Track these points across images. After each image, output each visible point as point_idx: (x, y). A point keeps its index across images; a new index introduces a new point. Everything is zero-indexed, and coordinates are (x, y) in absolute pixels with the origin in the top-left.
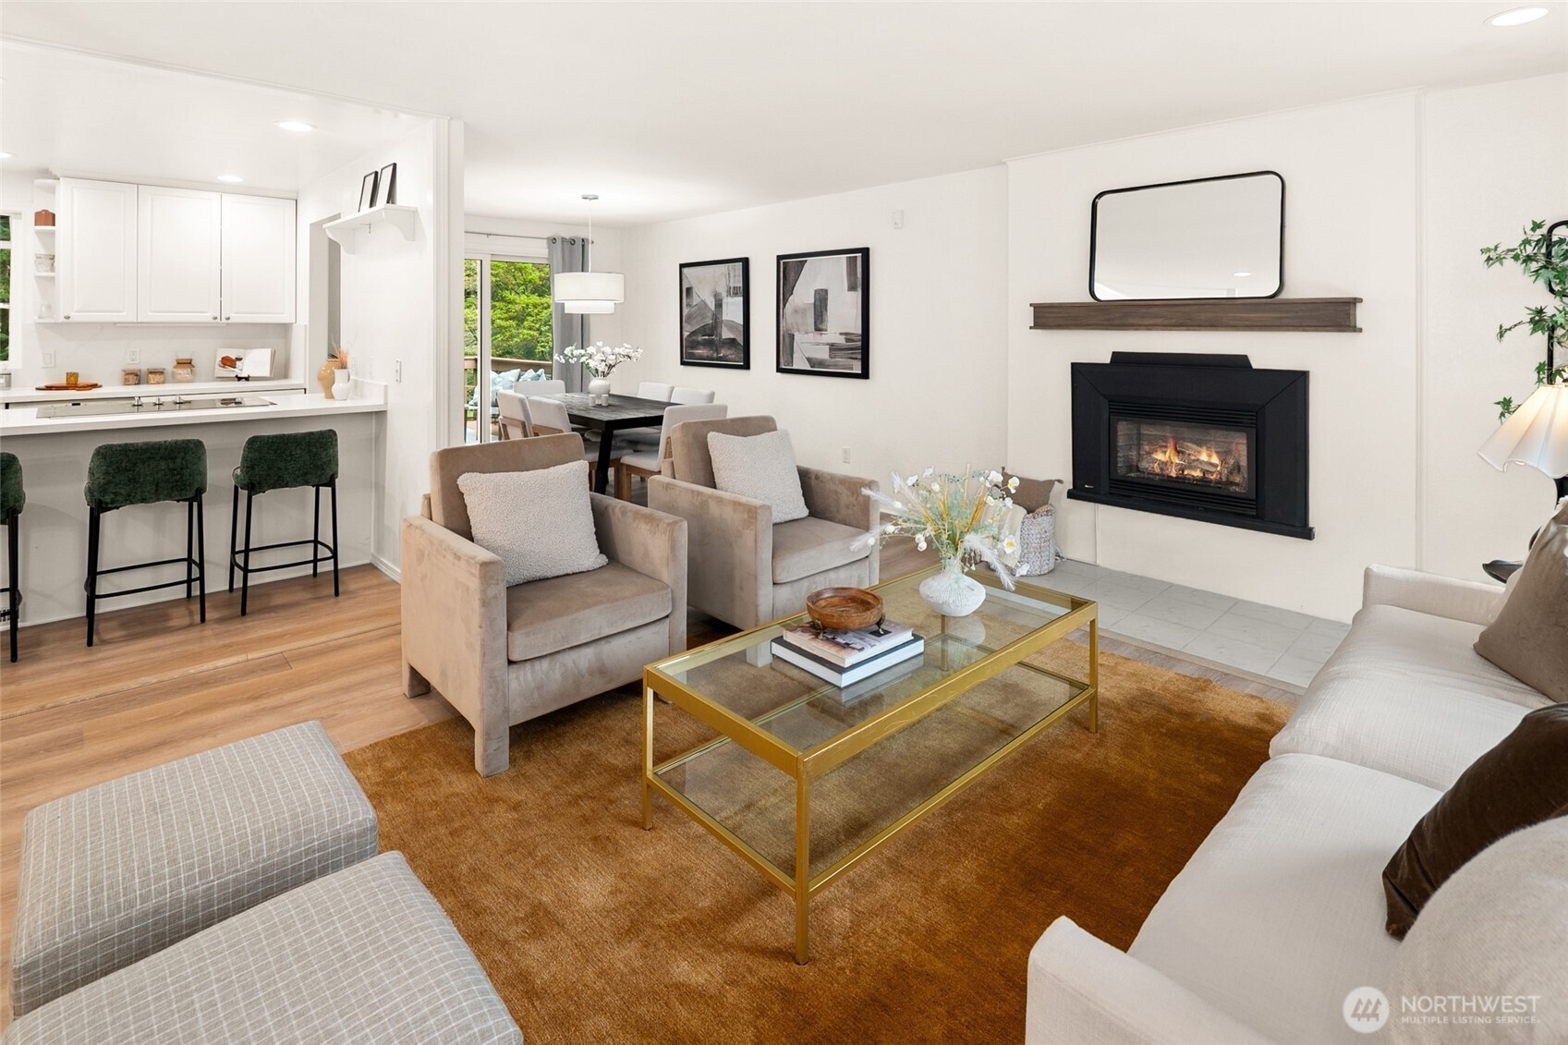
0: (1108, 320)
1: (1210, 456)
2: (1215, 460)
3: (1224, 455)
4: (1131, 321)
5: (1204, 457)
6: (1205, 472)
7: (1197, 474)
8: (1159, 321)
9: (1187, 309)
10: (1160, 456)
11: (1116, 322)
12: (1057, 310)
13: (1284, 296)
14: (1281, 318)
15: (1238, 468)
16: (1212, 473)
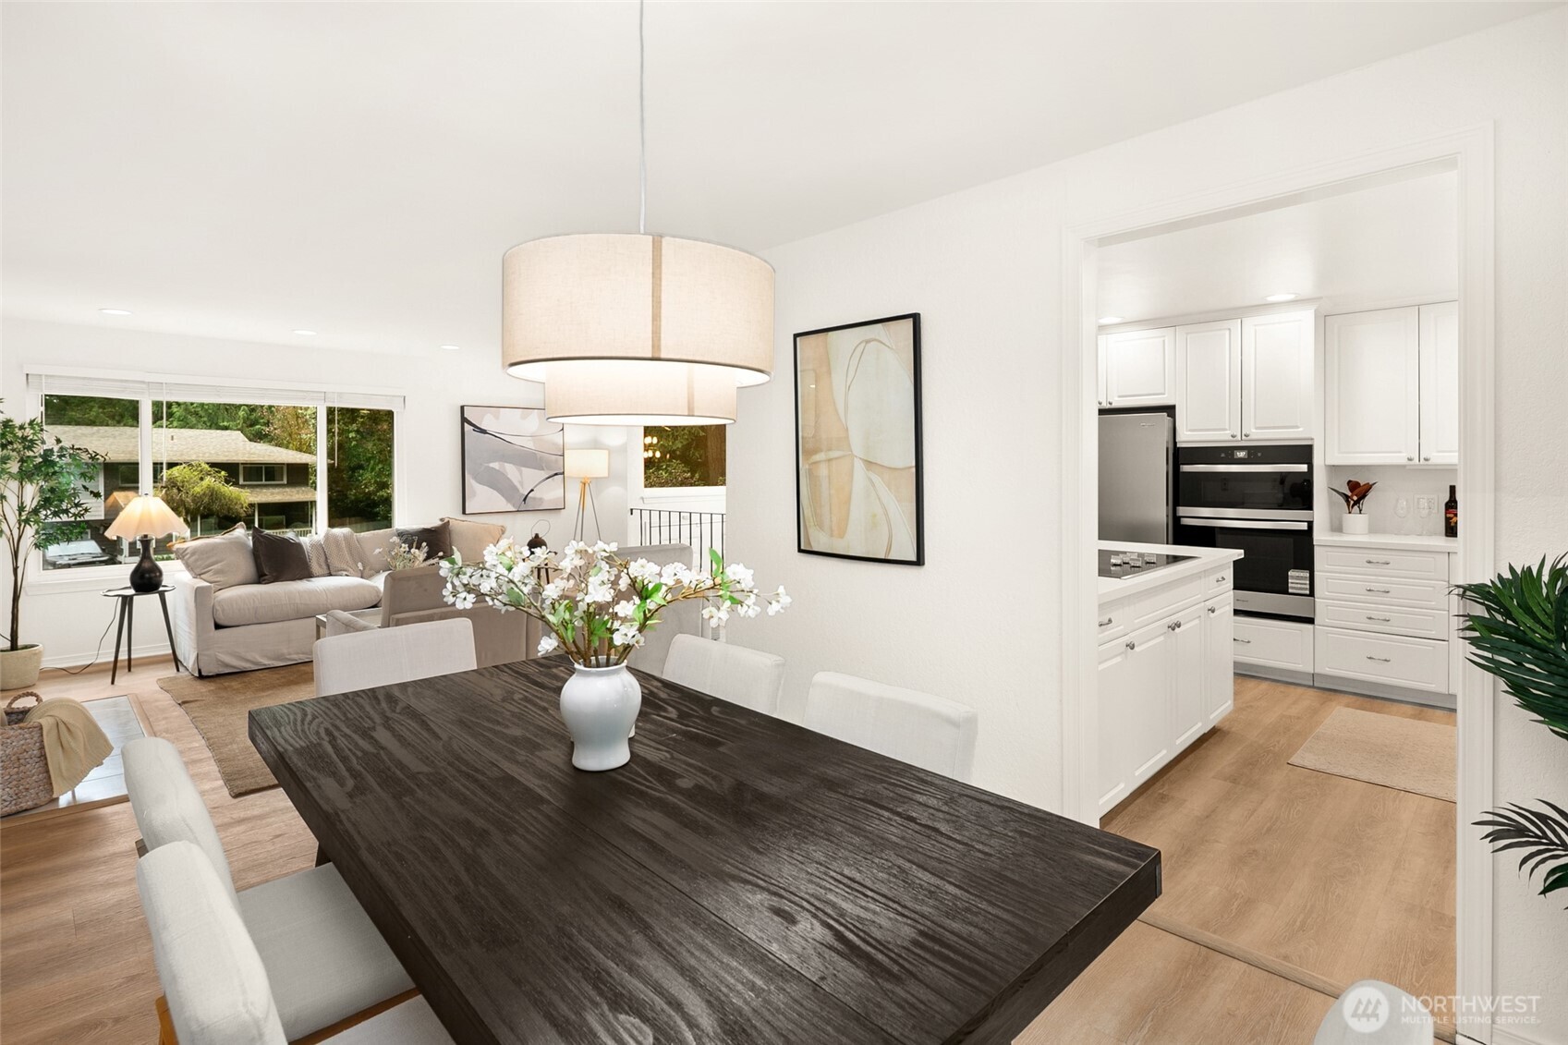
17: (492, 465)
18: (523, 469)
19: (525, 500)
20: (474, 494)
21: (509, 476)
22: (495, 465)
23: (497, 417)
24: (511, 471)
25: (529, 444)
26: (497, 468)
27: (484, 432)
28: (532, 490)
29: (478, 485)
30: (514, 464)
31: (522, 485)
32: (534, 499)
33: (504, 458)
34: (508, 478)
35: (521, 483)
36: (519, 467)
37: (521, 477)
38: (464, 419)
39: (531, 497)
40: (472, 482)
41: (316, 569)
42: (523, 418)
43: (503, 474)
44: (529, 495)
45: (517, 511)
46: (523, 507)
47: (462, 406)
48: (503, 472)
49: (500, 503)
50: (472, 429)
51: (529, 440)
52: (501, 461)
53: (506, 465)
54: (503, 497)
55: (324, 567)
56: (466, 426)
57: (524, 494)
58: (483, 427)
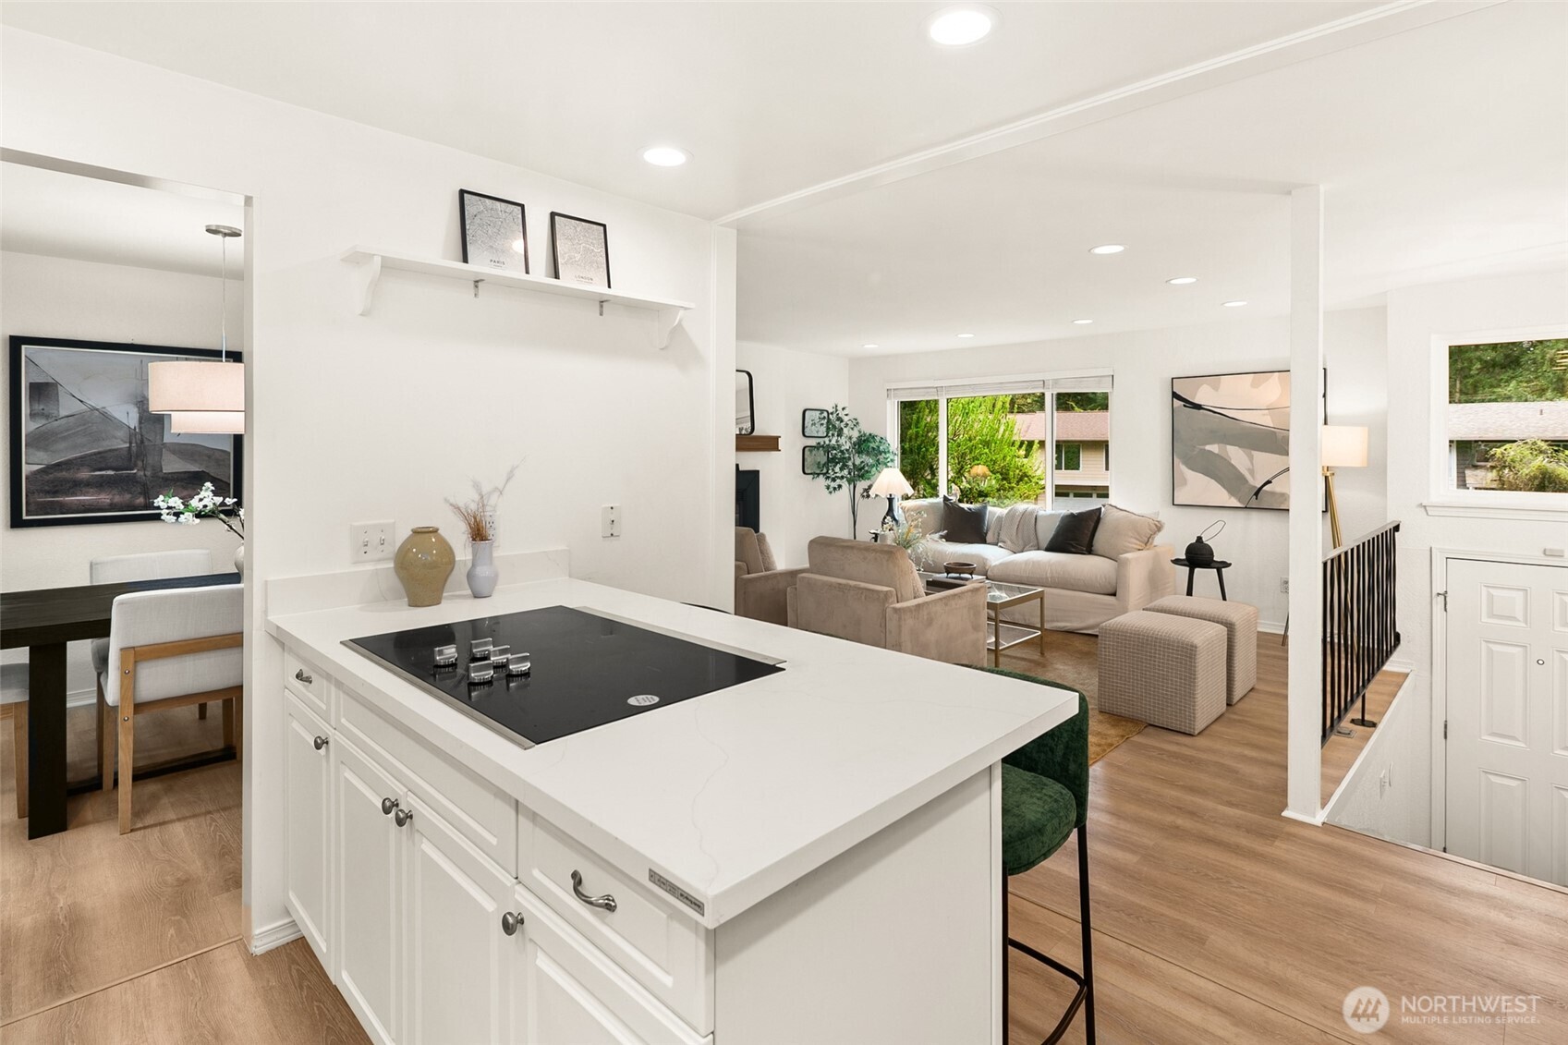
13: (754, 434)
14: (757, 444)
17: (1208, 447)
18: (1255, 453)
19: (1257, 494)
20: (1185, 482)
21: (1233, 462)
22: (1214, 448)
23: (1216, 388)
24: (1237, 456)
25: (1265, 420)
26: (1216, 451)
27: (1198, 407)
28: (1269, 482)
29: (1190, 471)
30: (1240, 447)
31: (1253, 476)
32: (1273, 494)
33: (1227, 439)
34: (1233, 465)
35: (1252, 472)
36: (1249, 451)
37: (1252, 464)
38: (1175, 395)
39: (1267, 492)
40: (1182, 468)
41: (989, 537)
42: (1255, 385)
43: (1226, 460)
44: (1264, 488)
45: (1246, 507)
46: (1254, 503)
47: (1173, 379)
48: (1225, 457)
49: (1220, 495)
50: (1185, 406)
51: (1264, 415)
52: (1222, 443)
53: (1229, 448)
54: (1225, 488)
55: (996, 536)
56: (1178, 403)
57: (1255, 487)
58: (1196, 401)
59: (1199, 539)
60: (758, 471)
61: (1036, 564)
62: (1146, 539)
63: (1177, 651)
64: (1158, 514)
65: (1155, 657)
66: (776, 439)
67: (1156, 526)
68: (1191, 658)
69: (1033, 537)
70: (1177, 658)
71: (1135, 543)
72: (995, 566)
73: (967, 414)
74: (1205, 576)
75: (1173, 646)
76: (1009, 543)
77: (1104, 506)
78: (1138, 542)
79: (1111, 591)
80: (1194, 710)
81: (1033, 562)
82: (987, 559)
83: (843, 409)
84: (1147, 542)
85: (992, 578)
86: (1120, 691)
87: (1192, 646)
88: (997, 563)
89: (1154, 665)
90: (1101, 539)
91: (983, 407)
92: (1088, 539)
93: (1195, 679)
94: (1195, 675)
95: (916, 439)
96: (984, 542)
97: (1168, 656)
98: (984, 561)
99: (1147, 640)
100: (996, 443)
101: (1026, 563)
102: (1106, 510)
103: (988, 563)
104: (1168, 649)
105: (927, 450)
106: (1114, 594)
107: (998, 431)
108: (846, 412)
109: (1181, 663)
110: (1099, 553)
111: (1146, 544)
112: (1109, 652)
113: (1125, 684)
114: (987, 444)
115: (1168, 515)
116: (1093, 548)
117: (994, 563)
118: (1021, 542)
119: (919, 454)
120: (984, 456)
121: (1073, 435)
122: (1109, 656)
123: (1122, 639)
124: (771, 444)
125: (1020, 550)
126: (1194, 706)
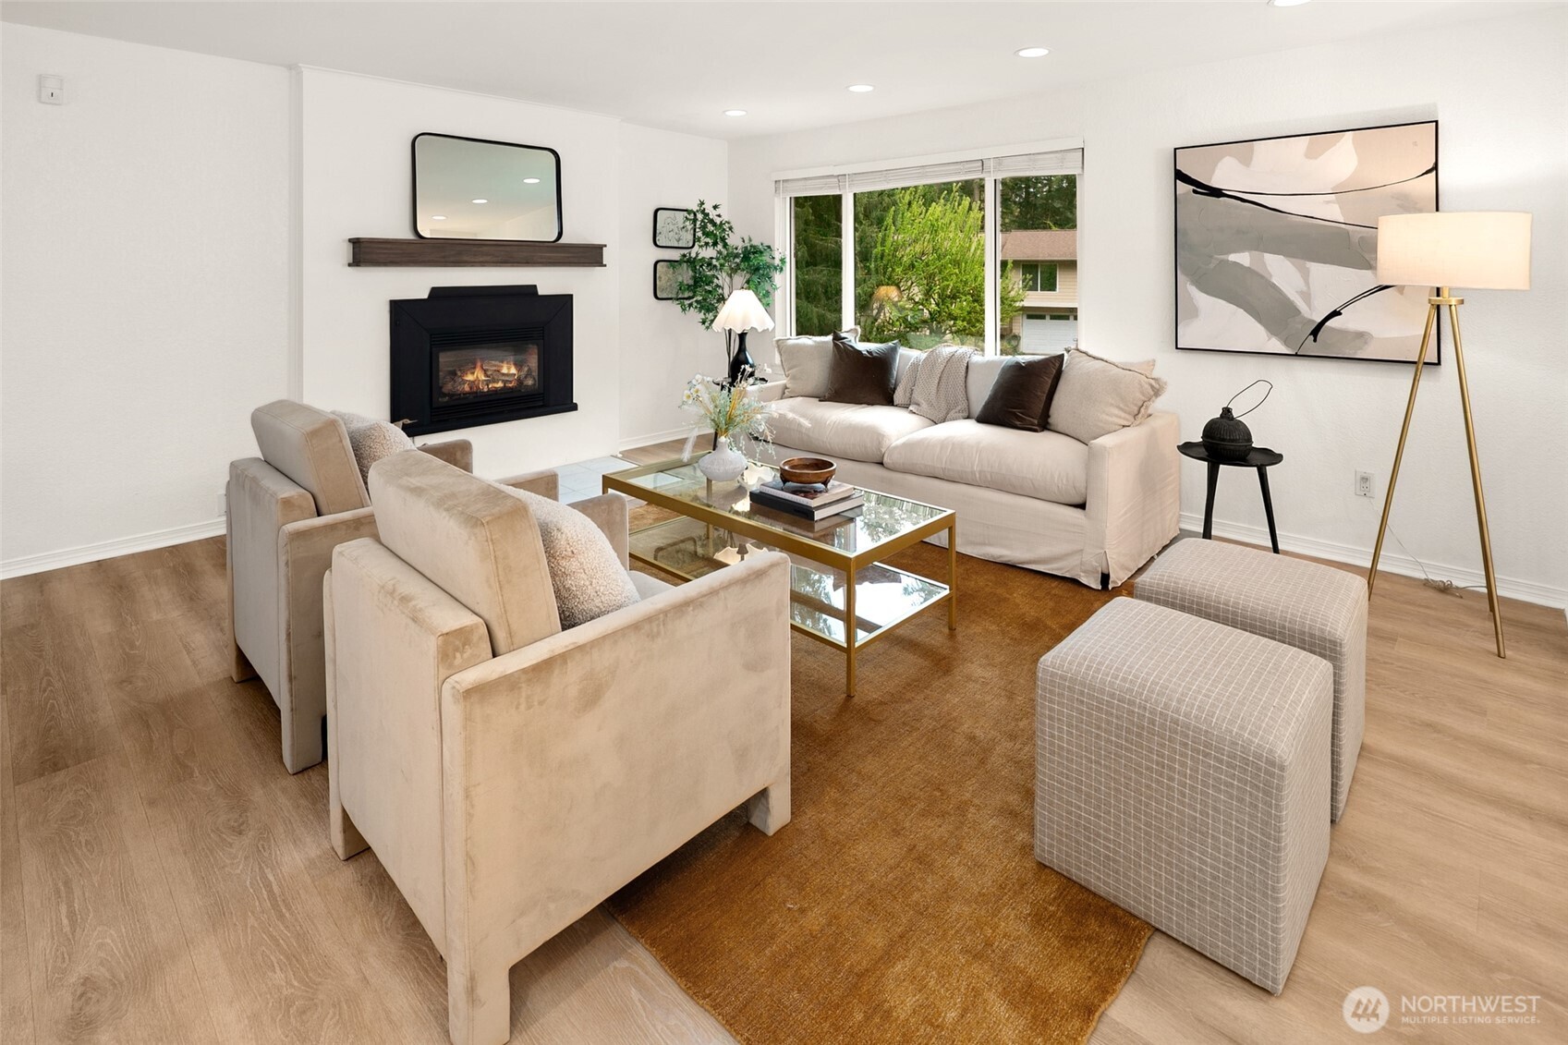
0: (444, 257)
1: (509, 369)
2: (513, 371)
3: (519, 365)
4: (465, 258)
5: (505, 371)
6: (504, 382)
7: (500, 385)
8: (488, 258)
9: (508, 249)
10: (470, 377)
11: (452, 259)
12: (389, 246)
13: (562, 241)
14: (568, 257)
15: (529, 374)
16: (511, 382)
17: (1233, 257)
18: (1317, 269)
19: (1315, 333)
20: (1194, 313)
21: (1275, 280)
22: (1243, 258)
23: (1246, 161)
24: (1281, 271)
25: (1330, 211)
26: (1246, 264)
27: (1217, 193)
28: (1336, 313)
29: (1204, 296)
30: (1286, 256)
31: (1308, 303)
32: (1343, 333)
33: (1265, 243)
34: (1274, 286)
35: (1306, 296)
36: (1301, 262)
37: (1307, 283)
38: (1180, 176)
39: (1332, 329)
40: (1191, 291)
41: (899, 396)
42: (1311, 154)
43: (1262, 277)
44: (1328, 324)
45: (1296, 355)
46: (1310, 347)
47: (1175, 149)
48: (1261, 272)
49: (1252, 333)
50: (1195, 192)
51: (1328, 202)
52: (1257, 249)
53: (1269, 257)
54: (1260, 322)
55: (908, 395)
56: (1184, 188)
57: (1314, 321)
58: (1215, 184)
59: (1227, 411)
60: (572, 295)
61: (957, 447)
62: (1136, 409)
63: (1229, 765)
64: (1153, 363)
65: (1171, 769)
66: (600, 248)
67: (1152, 386)
68: (1266, 793)
69: (961, 396)
70: (1227, 785)
71: (1115, 415)
72: (896, 447)
73: (936, 231)
74: (1237, 479)
75: (1219, 750)
76: (924, 405)
77: (1068, 351)
78: (1123, 415)
79: (1078, 500)
80: (1275, 931)
81: (953, 444)
82: (884, 436)
83: (715, 207)
84: (1139, 413)
85: (891, 466)
86: (1086, 828)
87: (1273, 764)
88: (900, 442)
89: (1170, 788)
90: (1062, 406)
91: (953, 224)
92: (1042, 406)
93: (1279, 850)
94: (1278, 840)
95: (882, 259)
96: (889, 401)
97: (1206, 775)
98: (878, 436)
99: (1152, 722)
100: (966, 263)
101: (943, 444)
102: (1072, 358)
103: (886, 443)
104: (1206, 755)
105: (893, 270)
106: (1082, 506)
107: (969, 249)
108: (718, 211)
109: (1241, 800)
110: (1059, 429)
111: (1135, 416)
112: (1060, 730)
113: (1098, 817)
114: (957, 263)
115: (1170, 367)
116: (1051, 420)
117: (896, 442)
118: (943, 405)
119: (885, 273)
120: (954, 277)
121: (1050, 255)
122: (1061, 739)
123: (1089, 706)
124: (590, 256)
125: (942, 415)
126: (1275, 920)
